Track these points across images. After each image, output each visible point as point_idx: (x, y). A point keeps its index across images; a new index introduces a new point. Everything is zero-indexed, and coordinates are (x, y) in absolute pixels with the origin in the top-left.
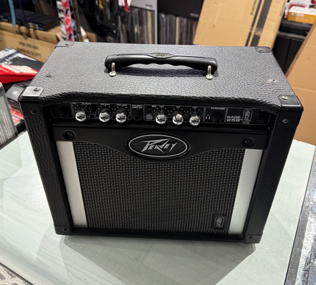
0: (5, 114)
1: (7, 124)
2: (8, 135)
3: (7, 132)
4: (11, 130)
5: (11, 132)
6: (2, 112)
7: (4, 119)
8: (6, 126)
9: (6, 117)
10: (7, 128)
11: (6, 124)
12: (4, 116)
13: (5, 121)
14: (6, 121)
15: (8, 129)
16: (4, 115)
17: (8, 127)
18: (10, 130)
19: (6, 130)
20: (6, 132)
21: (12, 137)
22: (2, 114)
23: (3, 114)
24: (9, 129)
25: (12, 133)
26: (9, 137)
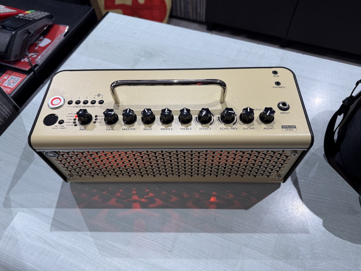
26: (7, 115)
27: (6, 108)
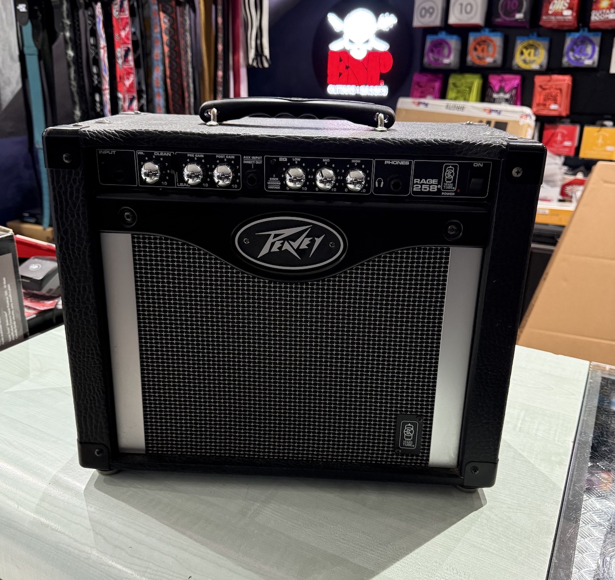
0: (9, 289)
1: (11, 310)
2: (11, 331)
3: (9, 326)
4: (17, 324)
5: (17, 328)
6: (5, 283)
7: (7, 298)
8: (10, 312)
9: (10, 296)
10: (10, 317)
11: (9, 309)
12: (8, 293)
13: (8, 302)
14: (10, 303)
15: (11, 321)
16: (8, 291)
17: (11, 315)
18: (15, 323)
19: (7, 321)
20: (7, 324)
21: (17, 338)
22: (5, 287)
23: (7, 288)
24: (13, 321)
25: (18, 331)
26: (11, 337)
27: (15, 326)
